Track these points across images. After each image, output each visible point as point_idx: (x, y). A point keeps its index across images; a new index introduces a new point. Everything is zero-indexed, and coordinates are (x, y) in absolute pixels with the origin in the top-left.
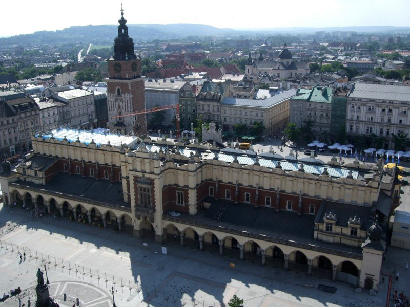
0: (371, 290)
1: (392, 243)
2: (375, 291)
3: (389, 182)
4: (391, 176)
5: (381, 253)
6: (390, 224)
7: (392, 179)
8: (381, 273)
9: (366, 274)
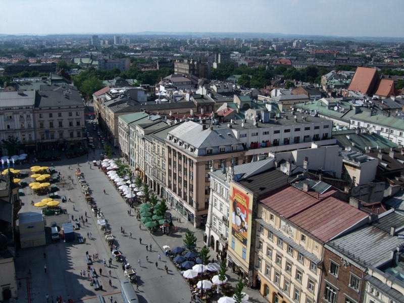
0: (11, 299)
1: (23, 246)
2: (14, 298)
3: (5, 188)
4: (5, 181)
5: (11, 259)
6: (17, 229)
7: (7, 185)
8: (17, 278)
9: (2, 286)
